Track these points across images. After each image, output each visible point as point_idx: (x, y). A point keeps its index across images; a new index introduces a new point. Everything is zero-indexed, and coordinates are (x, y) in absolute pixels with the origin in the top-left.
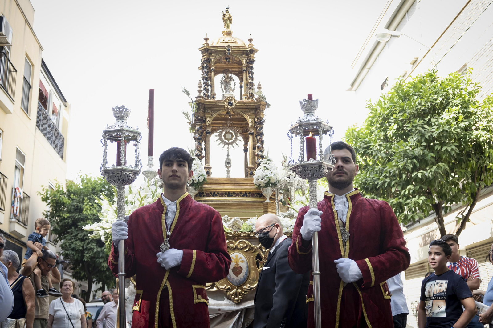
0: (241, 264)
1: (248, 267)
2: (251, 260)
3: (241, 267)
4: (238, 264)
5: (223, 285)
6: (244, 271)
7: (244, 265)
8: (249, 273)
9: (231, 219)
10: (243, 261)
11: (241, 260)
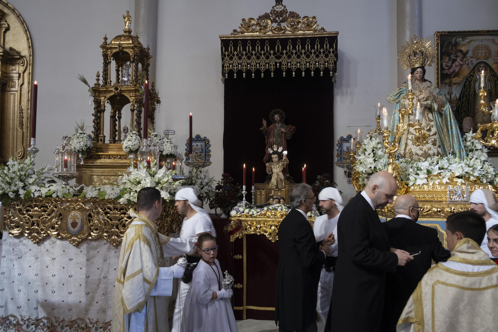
0: (77, 221)
1: (82, 222)
2: (85, 217)
3: (77, 223)
4: (74, 220)
5: (65, 234)
6: (79, 225)
7: (79, 221)
8: (82, 227)
9: (79, 186)
10: (78, 218)
11: (77, 217)
